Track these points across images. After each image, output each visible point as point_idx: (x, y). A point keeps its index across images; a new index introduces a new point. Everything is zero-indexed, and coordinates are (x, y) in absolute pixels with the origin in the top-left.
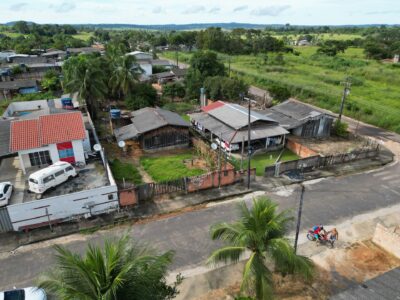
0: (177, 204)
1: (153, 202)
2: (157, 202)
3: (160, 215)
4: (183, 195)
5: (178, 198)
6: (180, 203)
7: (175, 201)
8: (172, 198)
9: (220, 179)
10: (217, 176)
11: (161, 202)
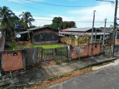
0: (65, 69)
1: (41, 67)
2: (45, 67)
3: (51, 80)
4: (68, 61)
5: (64, 64)
6: (68, 67)
7: (62, 66)
8: (58, 64)
9: (92, 49)
10: (91, 47)
11: (50, 67)
